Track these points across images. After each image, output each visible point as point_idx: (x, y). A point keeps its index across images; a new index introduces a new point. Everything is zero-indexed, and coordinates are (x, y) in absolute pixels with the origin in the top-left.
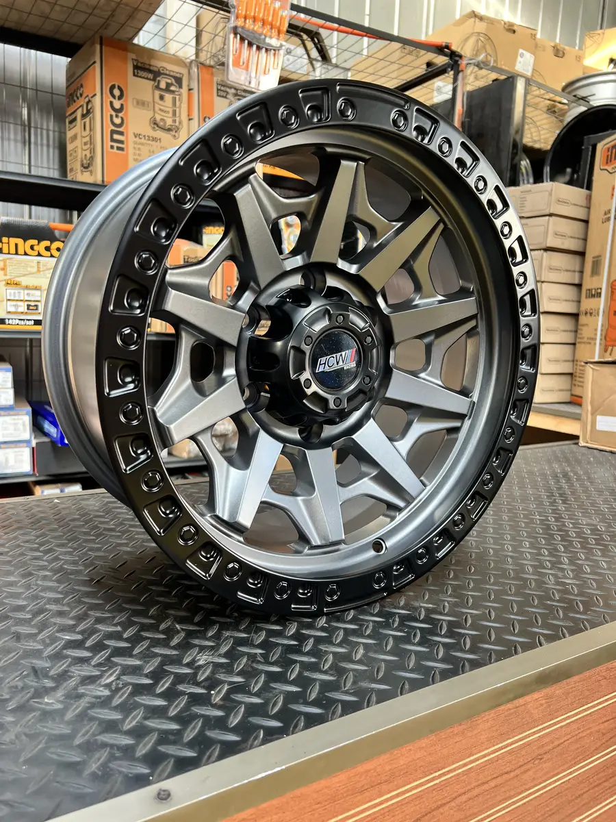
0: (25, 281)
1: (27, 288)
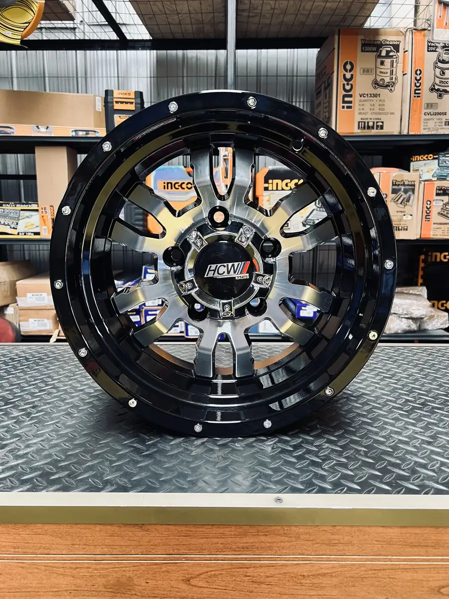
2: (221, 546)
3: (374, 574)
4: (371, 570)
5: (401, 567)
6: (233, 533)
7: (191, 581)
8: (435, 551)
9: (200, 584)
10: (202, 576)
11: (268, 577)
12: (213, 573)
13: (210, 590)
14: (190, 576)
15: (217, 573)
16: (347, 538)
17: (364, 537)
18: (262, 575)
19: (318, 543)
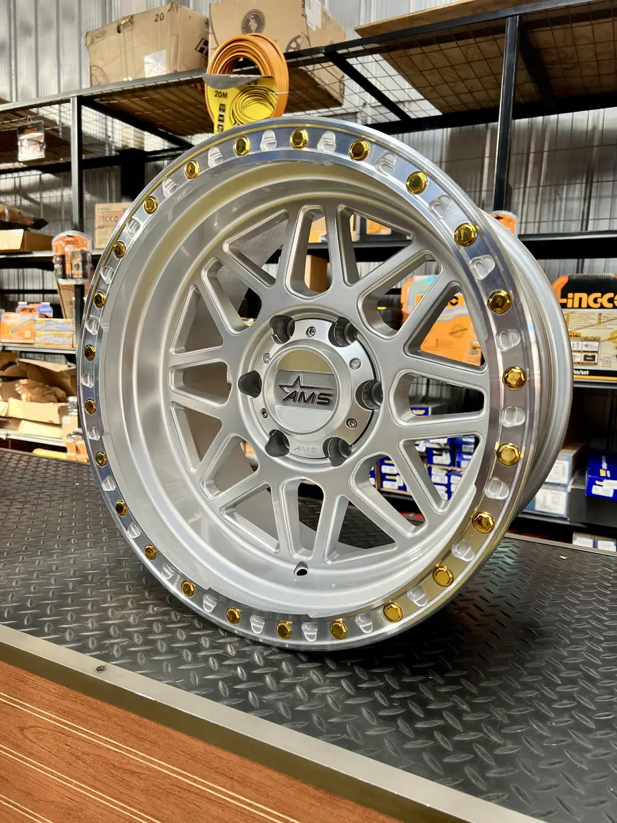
0: (584, 333)
1: (586, 339)
2: (47, 702)
3: (179, 792)
4: (177, 786)
5: (207, 795)
6: (56, 691)
7: (25, 731)
8: (241, 789)
9: (31, 737)
10: (33, 729)
11: (83, 753)
12: (41, 729)
13: (39, 748)
14: (23, 725)
15: (44, 731)
16: (153, 736)
17: (170, 741)
18: (79, 748)
19: (127, 732)
